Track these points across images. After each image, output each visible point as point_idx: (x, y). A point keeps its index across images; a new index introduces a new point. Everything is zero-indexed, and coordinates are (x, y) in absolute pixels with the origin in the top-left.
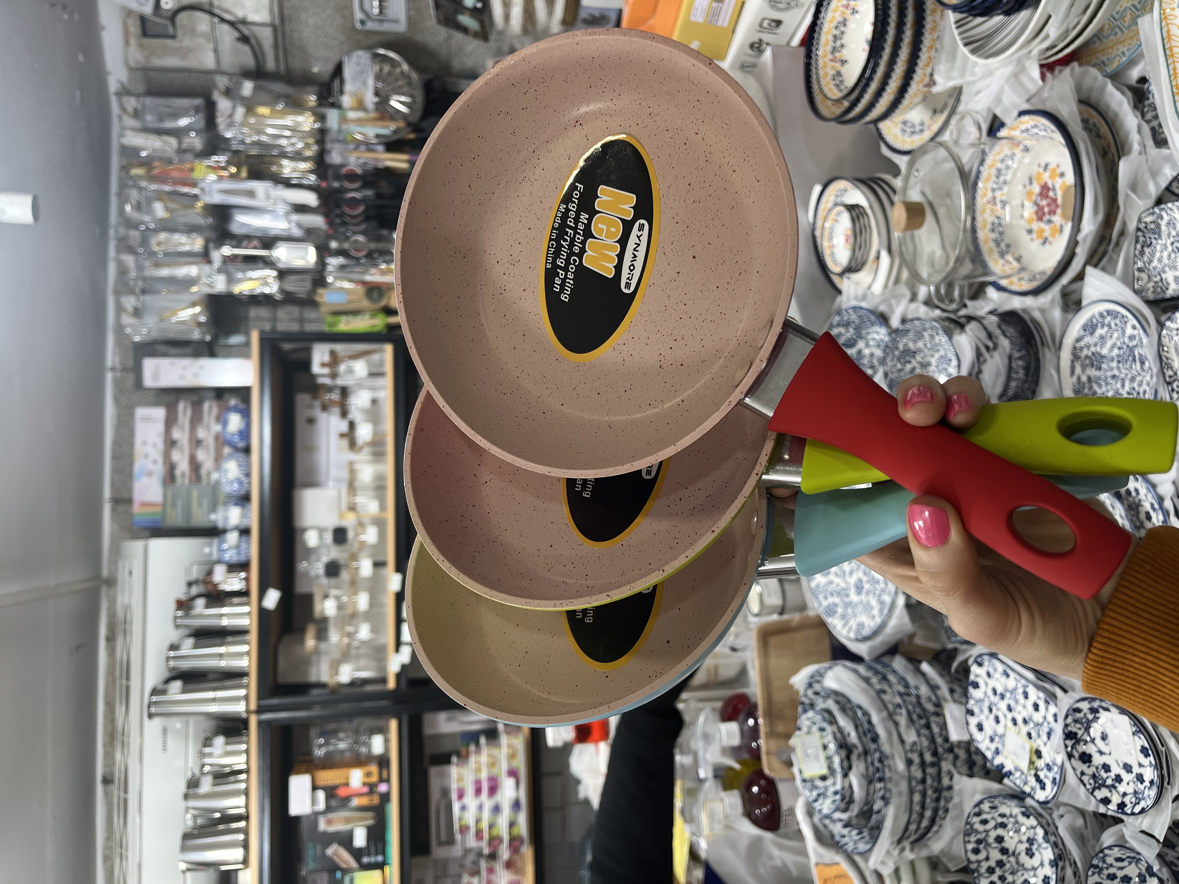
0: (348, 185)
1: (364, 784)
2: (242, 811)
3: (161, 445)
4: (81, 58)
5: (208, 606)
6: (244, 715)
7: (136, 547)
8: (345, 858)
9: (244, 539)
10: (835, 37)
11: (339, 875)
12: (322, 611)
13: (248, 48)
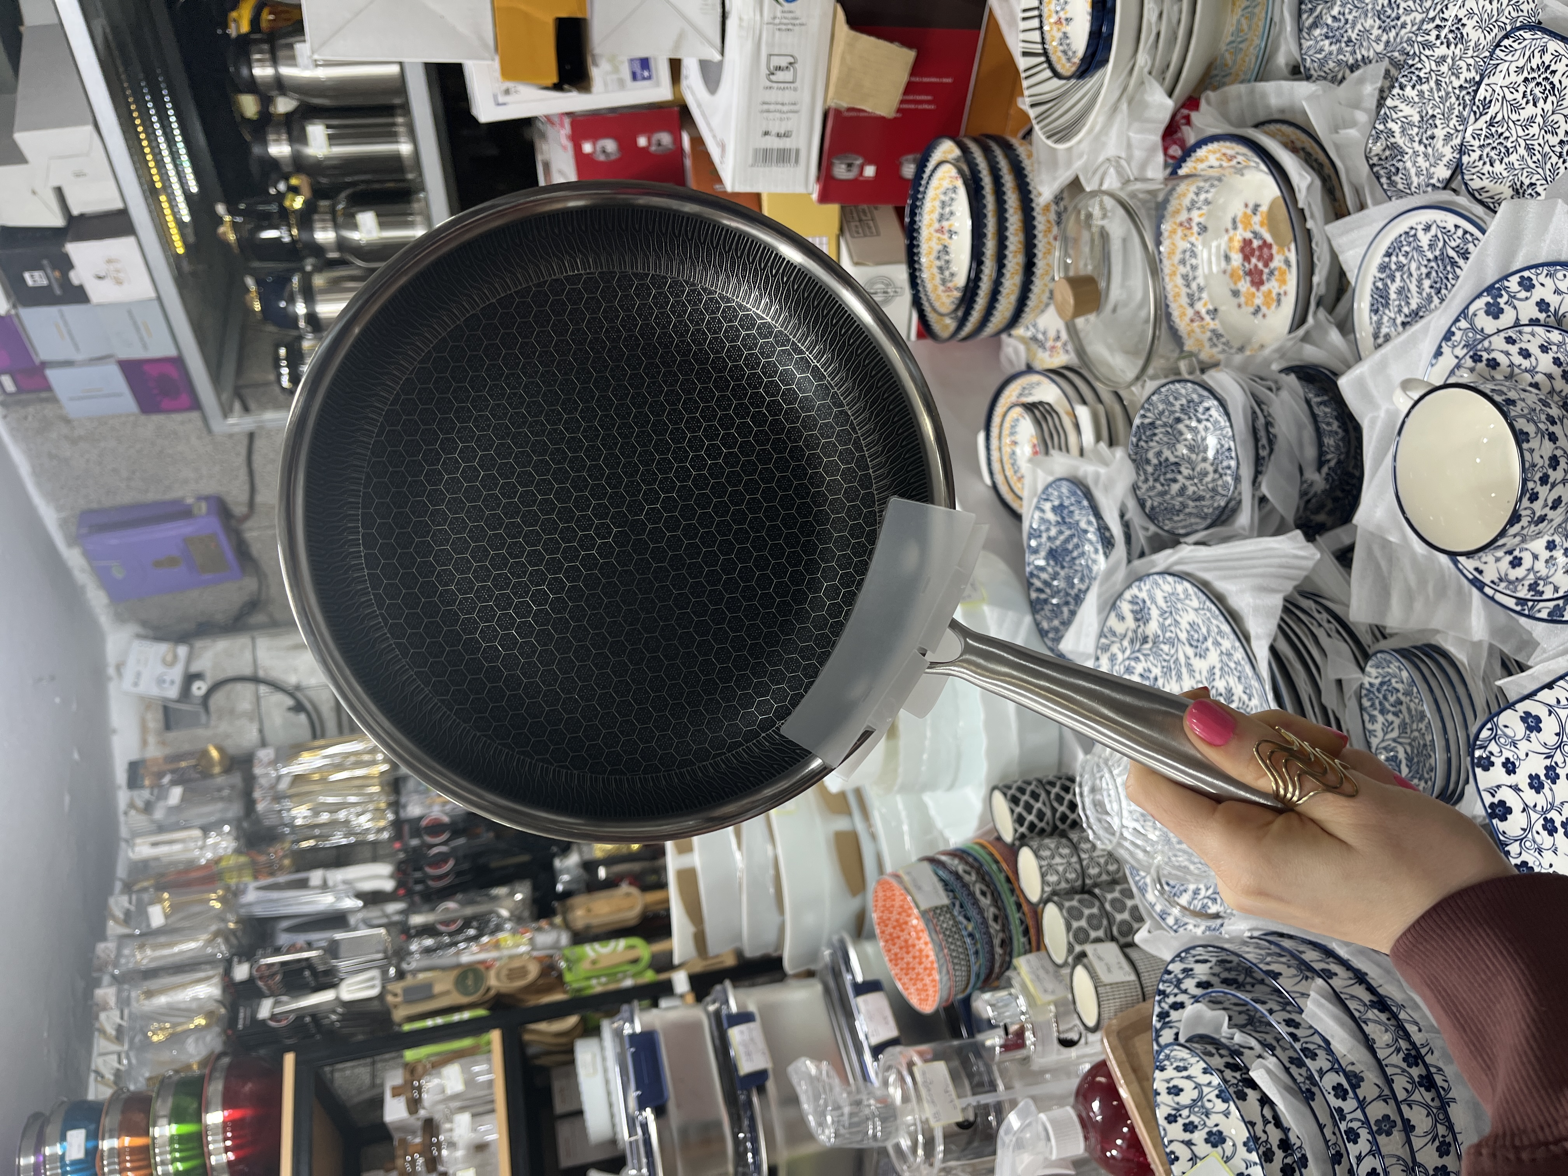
0: (429, 840)
4: (76, 756)
13: (303, 717)
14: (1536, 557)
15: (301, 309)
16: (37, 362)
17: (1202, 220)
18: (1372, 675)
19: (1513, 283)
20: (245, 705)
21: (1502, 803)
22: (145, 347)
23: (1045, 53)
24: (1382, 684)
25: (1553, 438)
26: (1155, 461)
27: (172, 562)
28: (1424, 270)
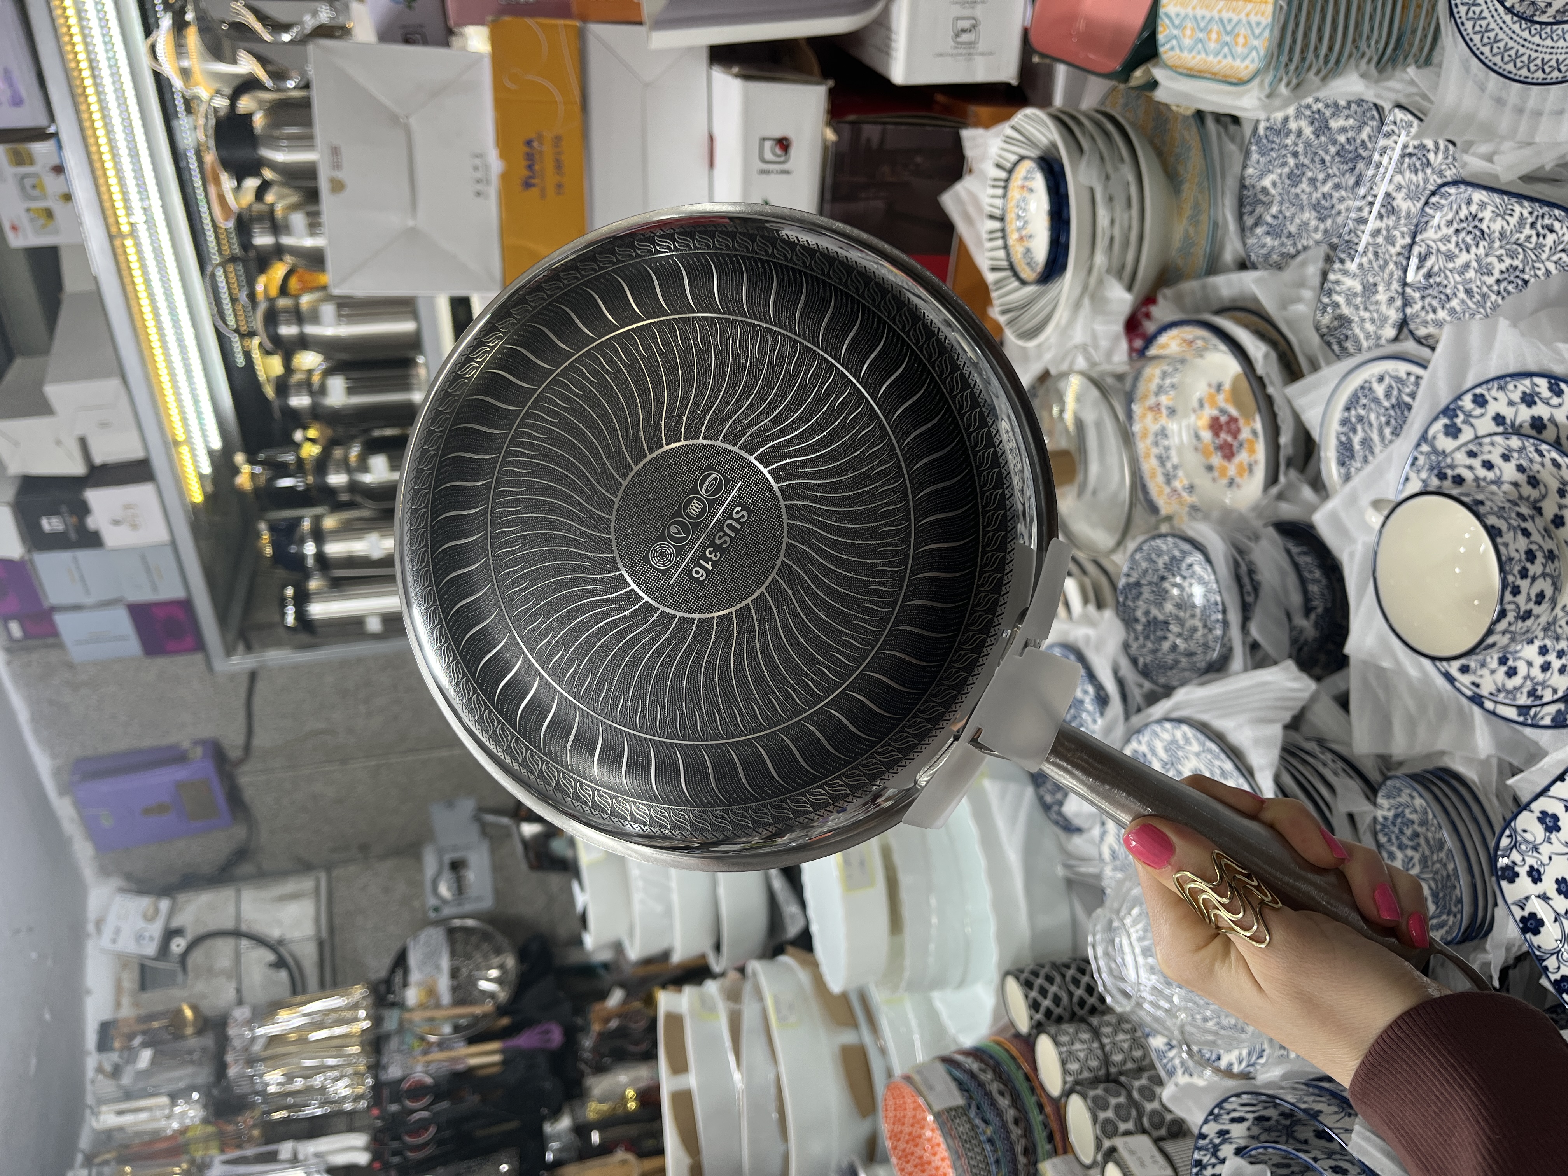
0: (410, 1104)
4: (47, 1016)
13: (283, 975)
14: (1530, 664)
15: (310, 549)
16: (46, 605)
17: (1170, 403)
18: (1384, 808)
19: (1467, 402)
20: (224, 962)
21: (1533, 915)
22: (155, 589)
23: (1012, 268)
24: (1396, 816)
25: (1526, 533)
26: (1143, 620)
27: (162, 809)
28: (1383, 419)
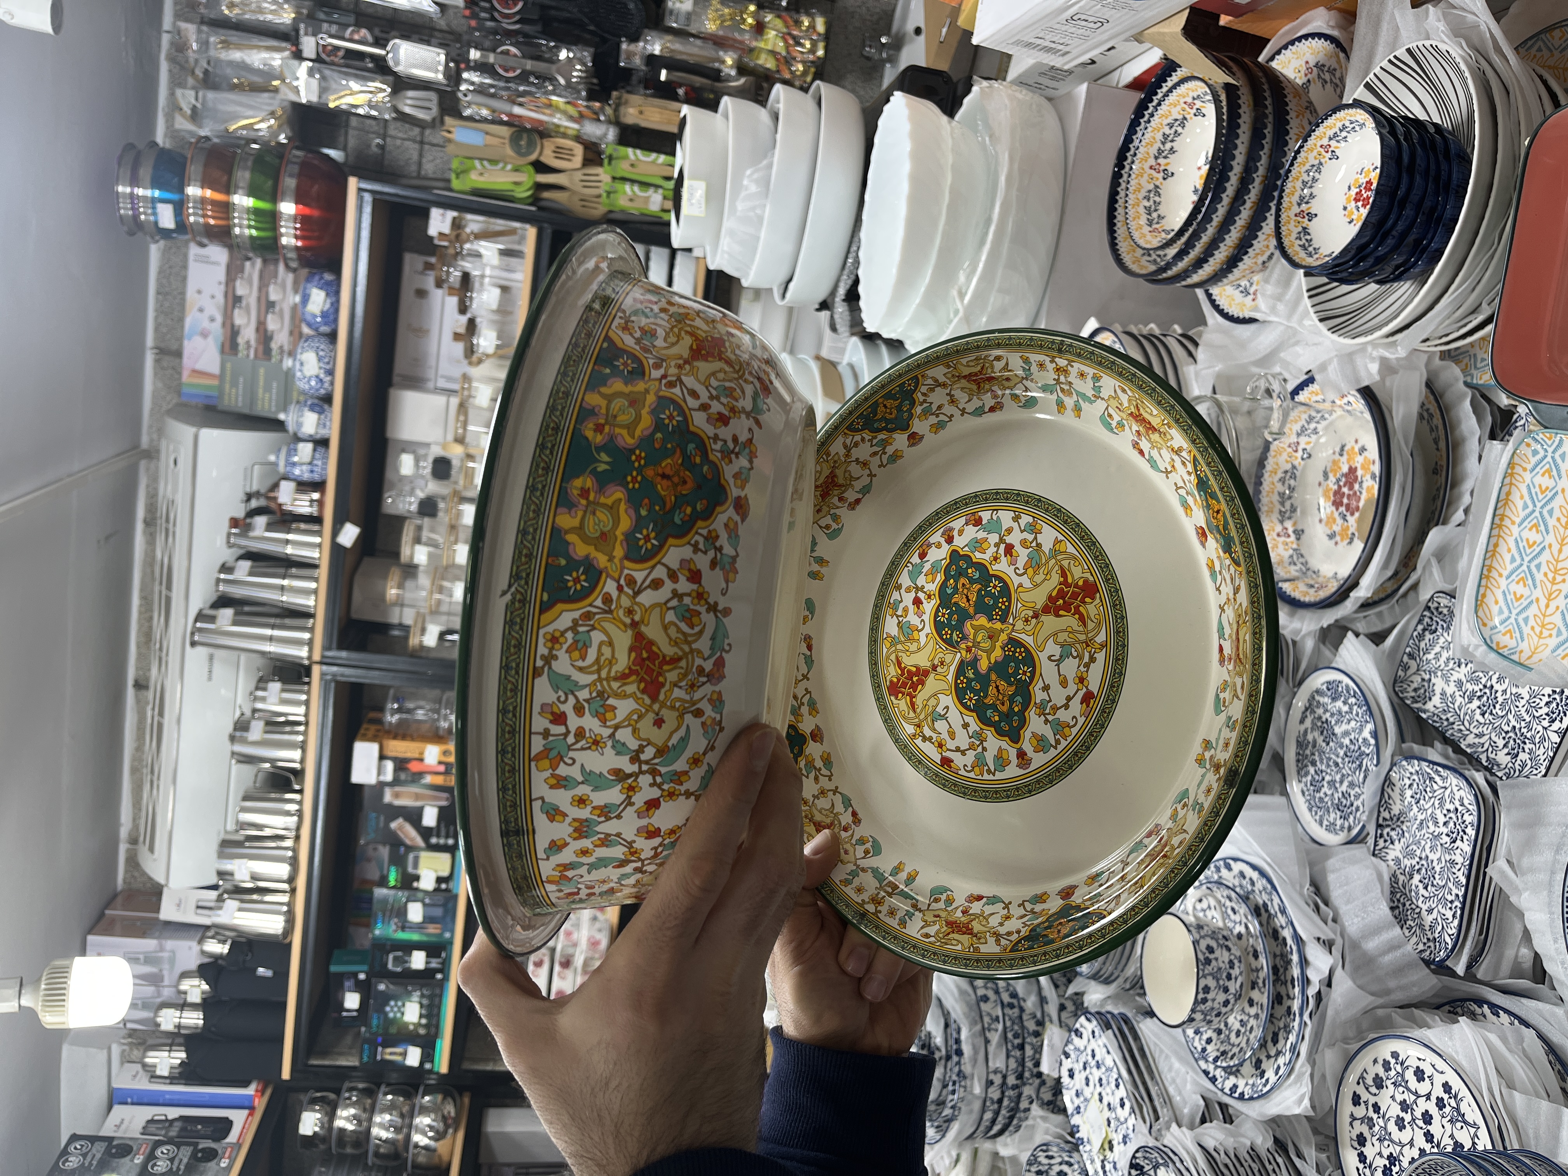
1: (440, 763)
2: (297, 766)
3: (220, 298)
5: (270, 527)
6: (306, 662)
7: (184, 432)
8: (410, 834)
9: (321, 450)
10: (1165, 136)
11: (402, 849)
12: (412, 557)
